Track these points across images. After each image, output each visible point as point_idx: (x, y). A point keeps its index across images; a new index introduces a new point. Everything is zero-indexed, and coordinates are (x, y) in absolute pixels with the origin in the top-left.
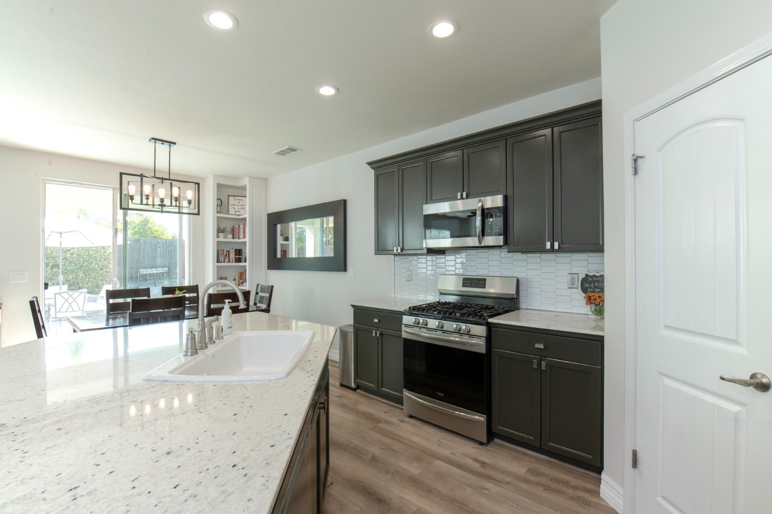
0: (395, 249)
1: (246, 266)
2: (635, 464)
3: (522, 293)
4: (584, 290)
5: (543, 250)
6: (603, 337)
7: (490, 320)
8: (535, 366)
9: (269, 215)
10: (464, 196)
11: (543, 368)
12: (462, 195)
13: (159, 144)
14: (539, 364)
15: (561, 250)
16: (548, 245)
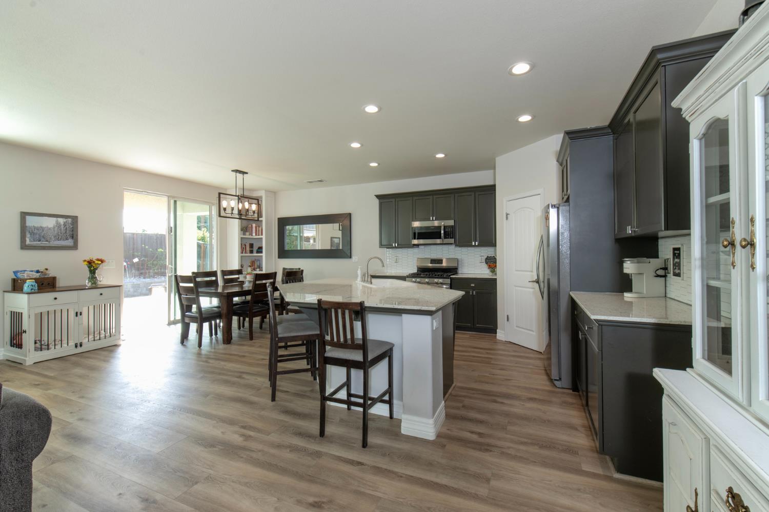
0: (394, 244)
1: (262, 256)
2: (508, 320)
3: (460, 266)
4: (487, 263)
5: (472, 246)
6: (496, 279)
7: (451, 276)
8: (471, 294)
9: (278, 219)
10: (434, 219)
11: (474, 294)
12: (433, 219)
13: (238, 174)
14: (473, 293)
15: (478, 246)
16: (473, 244)
